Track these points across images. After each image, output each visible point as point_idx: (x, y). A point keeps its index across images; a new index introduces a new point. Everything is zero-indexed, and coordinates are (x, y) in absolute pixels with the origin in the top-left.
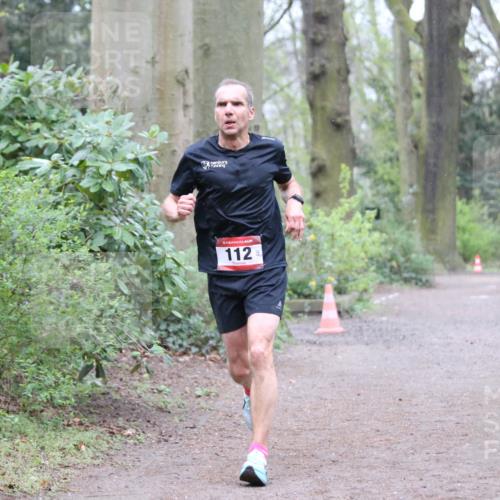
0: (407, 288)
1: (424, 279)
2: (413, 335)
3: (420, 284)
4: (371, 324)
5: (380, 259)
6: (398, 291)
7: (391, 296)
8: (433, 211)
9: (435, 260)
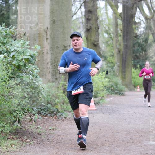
0: (116, 96)
1: (122, 93)
2: (117, 111)
3: (120, 94)
4: (105, 107)
5: (108, 87)
6: (114, 97)
7: (111, 98)
8: (125, 72)
9: (125, 87)
